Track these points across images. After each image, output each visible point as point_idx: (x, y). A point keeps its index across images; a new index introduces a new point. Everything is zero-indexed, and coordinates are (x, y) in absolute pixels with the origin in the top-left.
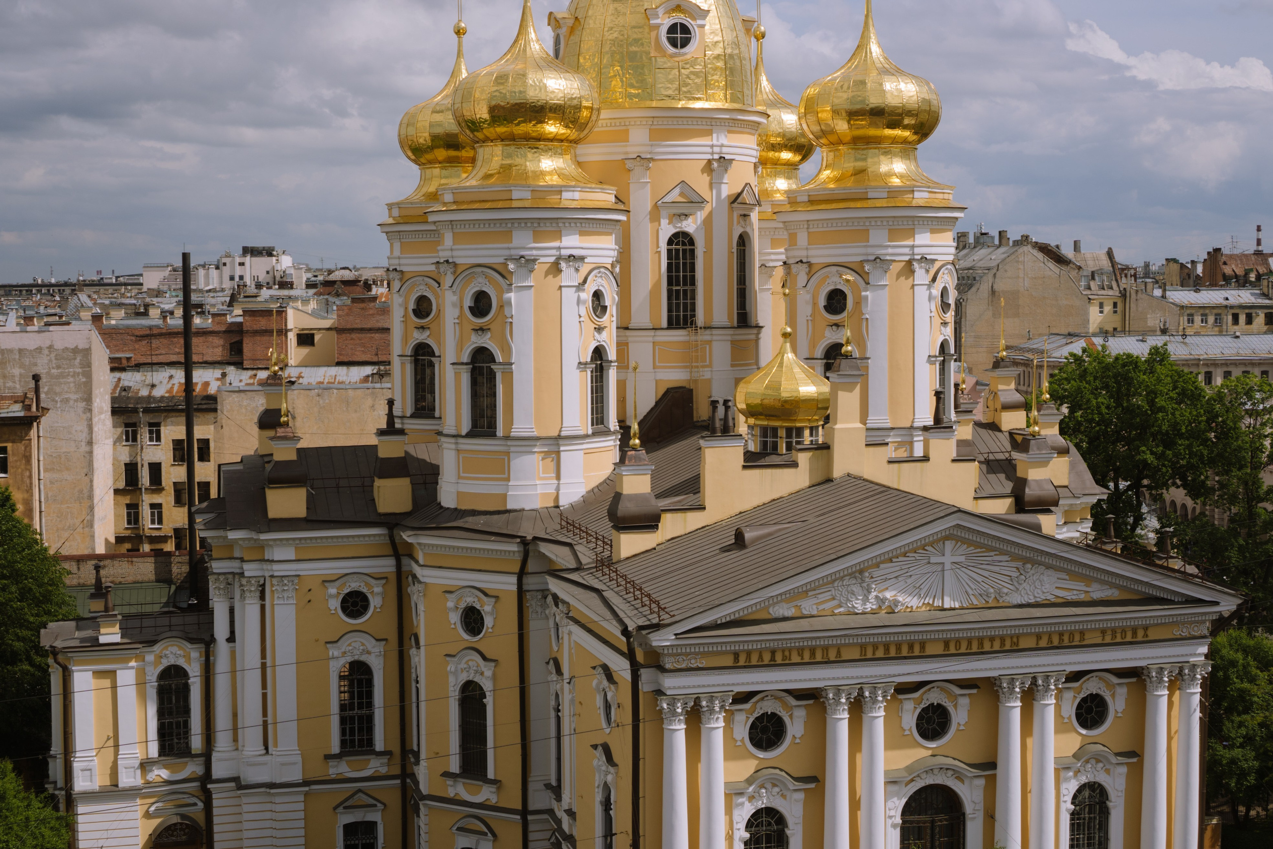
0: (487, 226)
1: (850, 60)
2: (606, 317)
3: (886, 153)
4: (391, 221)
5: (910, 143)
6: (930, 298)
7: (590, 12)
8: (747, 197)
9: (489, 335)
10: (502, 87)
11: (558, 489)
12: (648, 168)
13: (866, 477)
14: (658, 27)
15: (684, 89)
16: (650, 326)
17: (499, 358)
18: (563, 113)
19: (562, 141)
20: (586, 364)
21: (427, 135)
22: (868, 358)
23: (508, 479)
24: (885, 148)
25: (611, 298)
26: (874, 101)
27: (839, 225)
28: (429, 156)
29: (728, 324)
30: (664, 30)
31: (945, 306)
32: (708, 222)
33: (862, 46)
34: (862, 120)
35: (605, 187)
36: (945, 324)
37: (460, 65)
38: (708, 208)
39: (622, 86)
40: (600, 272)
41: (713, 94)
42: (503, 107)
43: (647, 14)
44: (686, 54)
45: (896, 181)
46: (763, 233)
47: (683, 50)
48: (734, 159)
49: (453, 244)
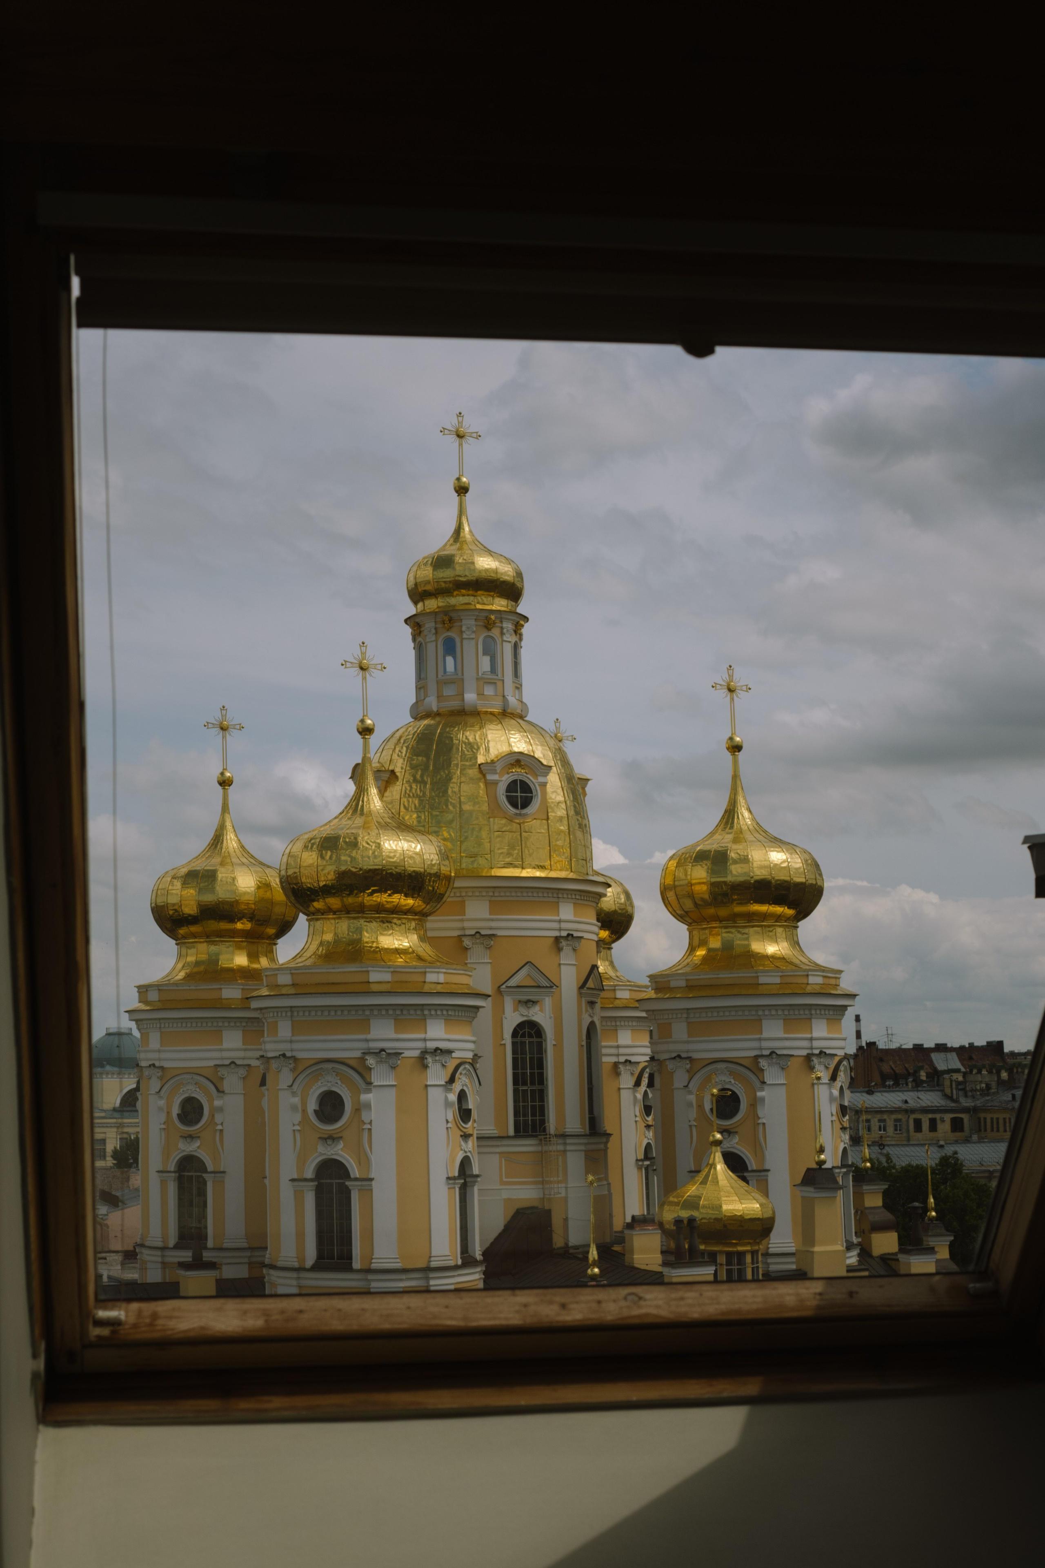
0: (339, 1013)
2: (472, 1123)
4: (143, 1007)
5: (791, 921)
6: (832, 1100)
8: (595, 982)
9: (341, 1145)
12: (490, 947)
14: (496, 783)
15: (527, 855)
16: (500, 1134)
17: (355, 1171)
20: (454, 1178)
21: (192, 904)
22: (768, 1170)
25: (474, 1100)
27: (727, 1013)
28: (193, 929)
29: (581, 1131)
30: (502, 788)
32: (558, 1010)
36: (844, 1129)
38: (557, 994)
40: (464, 1068)
41: (558, 861)
42: (354, 874)
44: (528, 815)
47: (524, 811)
48: (582, 937)
49: (293, 1035)
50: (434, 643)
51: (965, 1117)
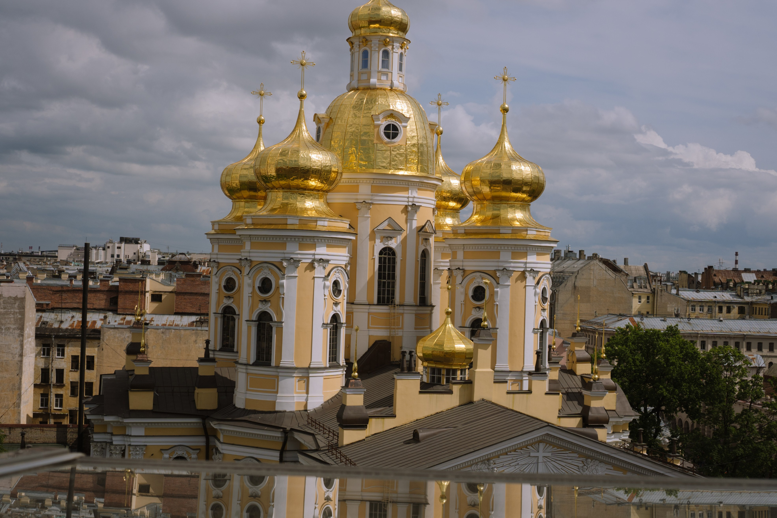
0: (271, 239)
1: (492, 151)
2: (341, 297)
3: (512, 207)
4: (213, 232)
5: (526, 201)
6: (536, 294)
7: (339, 115)
8: (428, 229)
9: (269, 304)
10: (284, 158)
11: (307, 400)
12: (369, 209)
13: (493, 401)
14: (379, 126)
15: (393, 163)
16: (367, 303)
17: (275, 318)
18: (320, 174)
19: (319, 191)
20: (327, 324)
21: (237, 182)
22: (497, 329)
23: (277, 392)
24: (511, 204)
25: (344, 286)
26: (505, 176)
27: (482, 248)
28: (238, 195)
29: (414, 304)
30: (382, 128)
31: (544, 299)
32: (404, 242)
33: (500, 142)
34: (498, 187)
35: (343, 219)
36: (544, 310)
37: (260, 141)
38: (404, 234)
39: (356, 159)
40: (338, 270)
41: (410, 166)
42: (284, 169)
43: (373, 118)
44: (395, 142)
45: (517, 224)
46: (437, 250)
47: (393, 140)
48: (421, 206)
49: (251, 249)
50: (358, 53)
51: (746, 307)
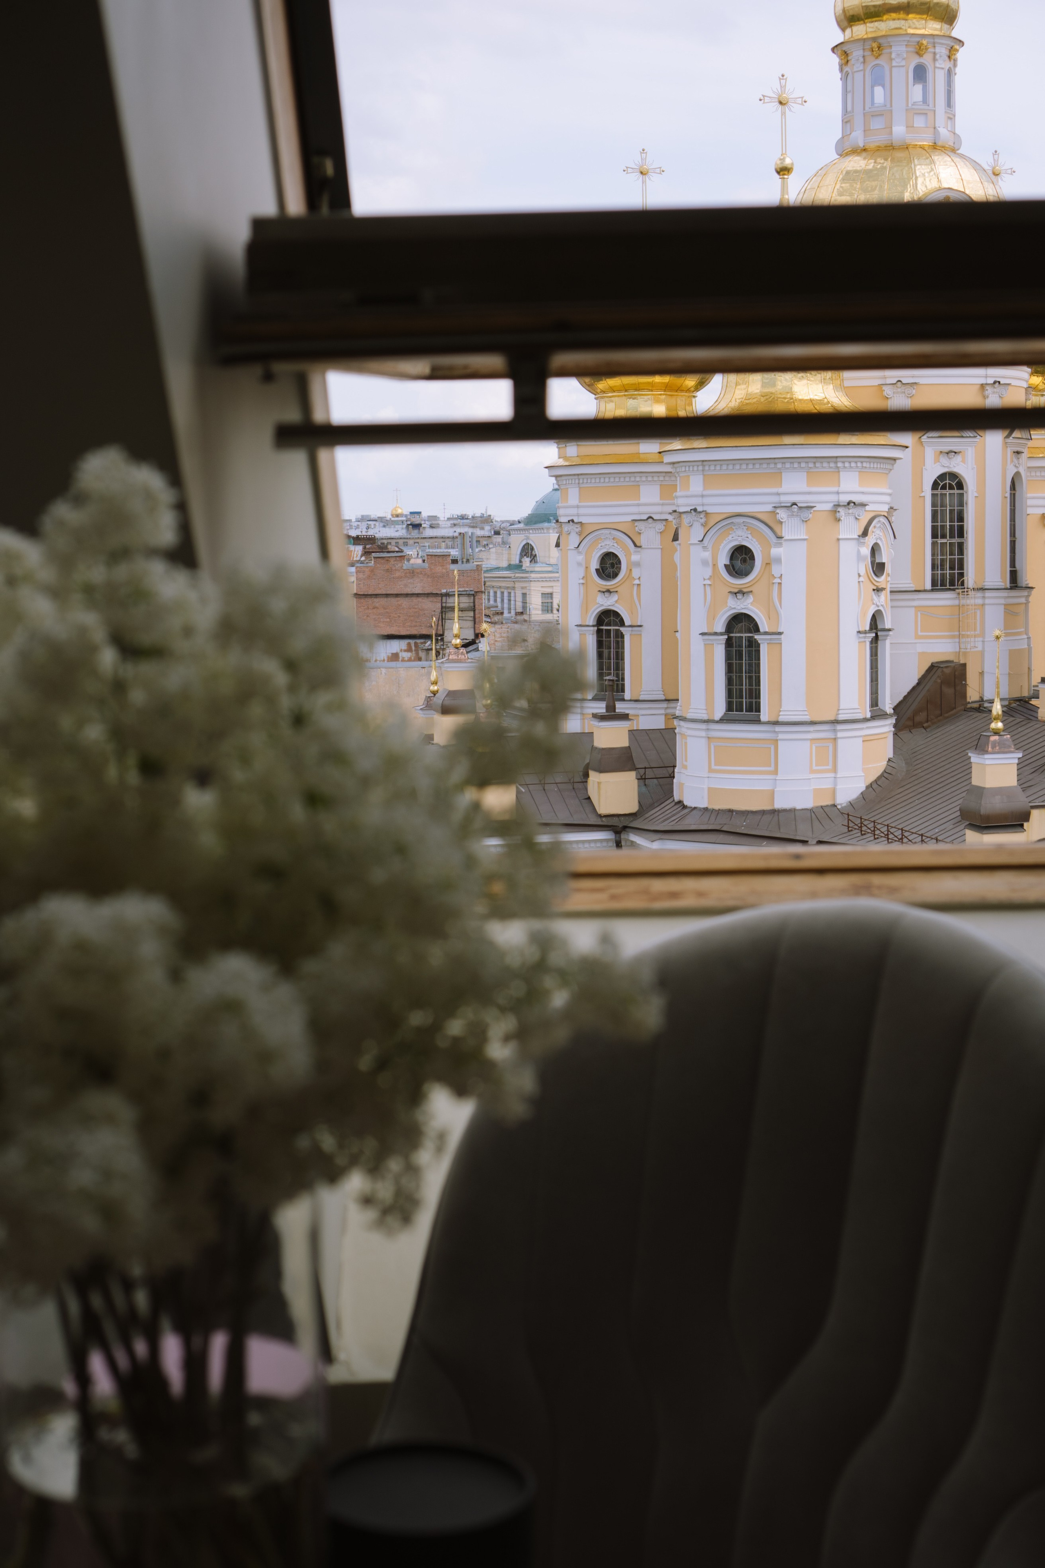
0: (751, 466)
2: (885, 577)
4: (561, 462)
9: (750, 599)
11: (835, 783)
12: (910, 396)
16: (915, 587)
17: (765, 625)
20: (865, 632)
23: (776, 772)
25: (888, 554)
29: (1001, 585)
38: (980, 444)
40: (878, 522)
48: (1010, 384)
49: (704, 490)
50: (862, 73)
